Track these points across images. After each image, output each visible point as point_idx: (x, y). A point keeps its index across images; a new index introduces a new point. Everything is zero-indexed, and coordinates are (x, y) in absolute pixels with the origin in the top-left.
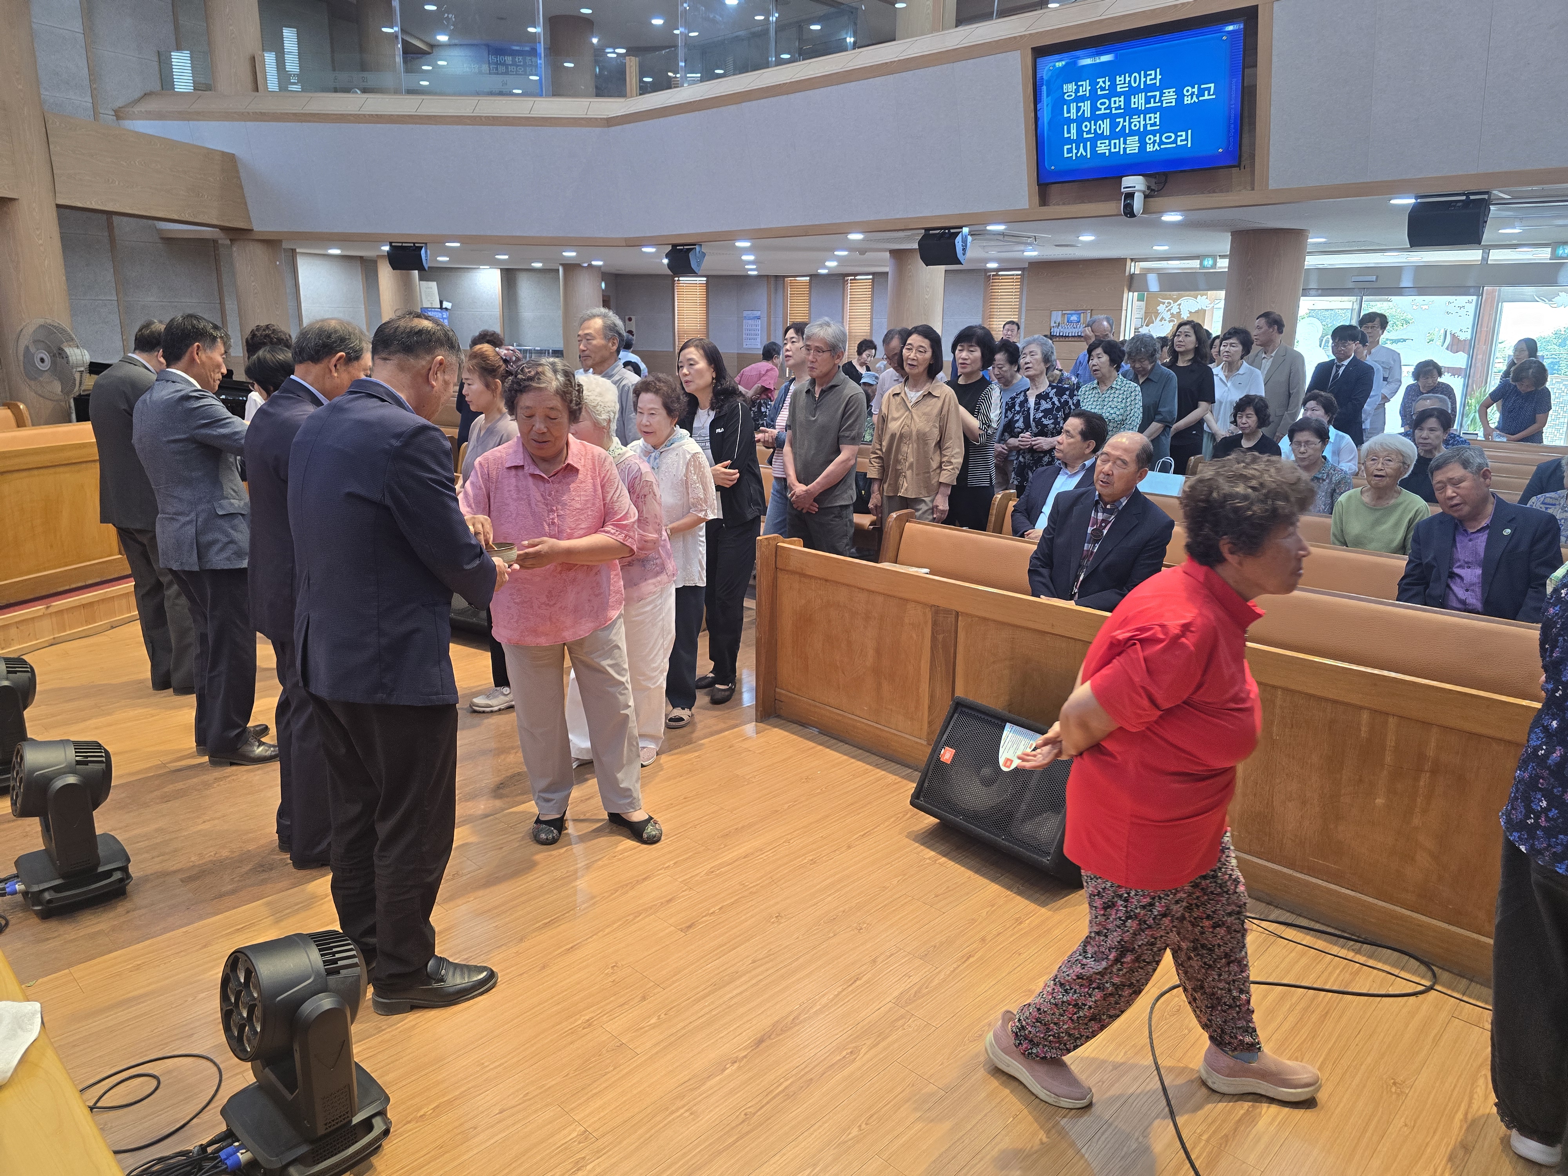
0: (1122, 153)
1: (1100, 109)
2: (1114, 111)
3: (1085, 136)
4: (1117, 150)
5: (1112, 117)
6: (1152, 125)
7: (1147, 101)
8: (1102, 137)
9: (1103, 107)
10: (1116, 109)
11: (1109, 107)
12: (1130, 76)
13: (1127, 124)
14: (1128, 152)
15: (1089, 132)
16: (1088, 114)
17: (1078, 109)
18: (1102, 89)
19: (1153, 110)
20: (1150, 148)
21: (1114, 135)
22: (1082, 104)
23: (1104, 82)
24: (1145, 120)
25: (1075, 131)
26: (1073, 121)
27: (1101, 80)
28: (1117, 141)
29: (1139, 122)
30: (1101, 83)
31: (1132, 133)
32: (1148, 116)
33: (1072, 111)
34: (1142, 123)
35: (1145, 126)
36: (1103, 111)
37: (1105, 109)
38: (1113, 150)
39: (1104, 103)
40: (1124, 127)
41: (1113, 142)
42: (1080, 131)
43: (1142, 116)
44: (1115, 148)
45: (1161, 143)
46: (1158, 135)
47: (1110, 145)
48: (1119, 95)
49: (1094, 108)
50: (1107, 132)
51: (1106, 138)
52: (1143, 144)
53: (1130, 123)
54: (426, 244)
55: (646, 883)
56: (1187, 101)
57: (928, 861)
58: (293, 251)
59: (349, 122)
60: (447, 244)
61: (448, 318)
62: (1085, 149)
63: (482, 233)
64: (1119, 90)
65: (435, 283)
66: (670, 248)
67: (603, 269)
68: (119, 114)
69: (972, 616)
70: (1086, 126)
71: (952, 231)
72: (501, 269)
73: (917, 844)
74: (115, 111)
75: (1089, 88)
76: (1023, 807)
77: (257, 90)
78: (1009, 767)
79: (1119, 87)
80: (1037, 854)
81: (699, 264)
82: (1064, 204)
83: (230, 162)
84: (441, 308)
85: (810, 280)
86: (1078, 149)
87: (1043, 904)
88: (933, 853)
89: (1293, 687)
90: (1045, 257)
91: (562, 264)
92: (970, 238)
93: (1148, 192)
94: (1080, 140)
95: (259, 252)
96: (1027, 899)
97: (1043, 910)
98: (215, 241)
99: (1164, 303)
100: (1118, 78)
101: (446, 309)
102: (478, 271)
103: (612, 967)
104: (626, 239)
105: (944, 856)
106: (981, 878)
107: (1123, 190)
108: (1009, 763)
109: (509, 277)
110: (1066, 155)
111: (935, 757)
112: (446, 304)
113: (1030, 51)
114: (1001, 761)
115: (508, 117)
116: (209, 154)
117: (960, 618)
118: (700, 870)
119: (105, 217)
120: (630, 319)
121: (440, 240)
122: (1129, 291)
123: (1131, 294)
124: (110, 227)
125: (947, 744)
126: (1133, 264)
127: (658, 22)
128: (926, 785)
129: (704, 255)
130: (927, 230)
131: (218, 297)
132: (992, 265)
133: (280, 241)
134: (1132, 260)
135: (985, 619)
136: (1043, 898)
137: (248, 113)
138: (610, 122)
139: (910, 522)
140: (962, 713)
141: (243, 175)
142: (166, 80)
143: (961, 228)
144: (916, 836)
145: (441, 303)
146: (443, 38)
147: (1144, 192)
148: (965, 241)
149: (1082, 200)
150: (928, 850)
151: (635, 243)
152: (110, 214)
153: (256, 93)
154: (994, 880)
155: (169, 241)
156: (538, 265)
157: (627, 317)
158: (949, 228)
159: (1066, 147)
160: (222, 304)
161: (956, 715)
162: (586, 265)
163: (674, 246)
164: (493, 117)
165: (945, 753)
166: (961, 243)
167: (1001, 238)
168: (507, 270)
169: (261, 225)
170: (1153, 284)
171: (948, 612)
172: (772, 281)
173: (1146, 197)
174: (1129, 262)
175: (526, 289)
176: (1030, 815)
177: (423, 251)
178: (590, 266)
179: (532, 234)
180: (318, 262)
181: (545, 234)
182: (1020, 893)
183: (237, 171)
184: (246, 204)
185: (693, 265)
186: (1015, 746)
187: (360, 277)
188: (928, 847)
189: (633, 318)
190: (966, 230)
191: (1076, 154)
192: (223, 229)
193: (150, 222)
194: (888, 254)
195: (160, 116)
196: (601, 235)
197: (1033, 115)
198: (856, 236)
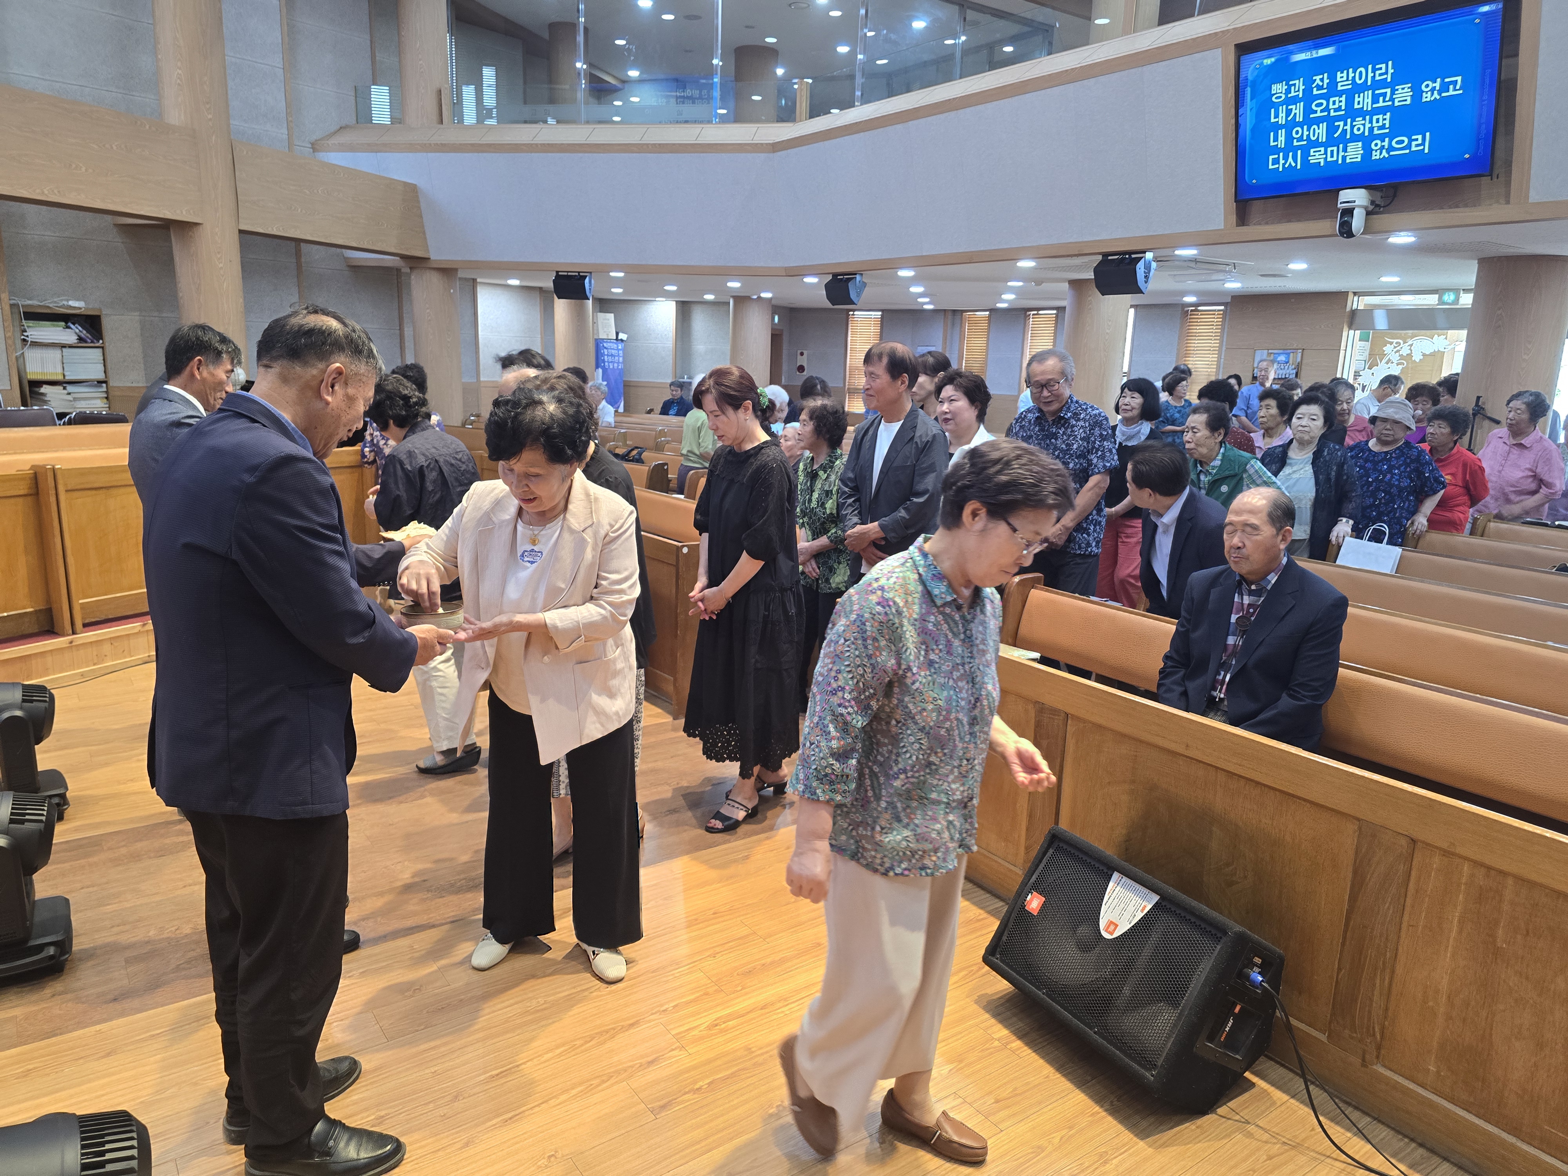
0: (1340, 162)
1: (1316, 112)
2: (1332, 114)
3: (1295, 143)
4: (1335, 158)
5: (1331, 122)
6: (1380, 128)
7: (1375, 100)
8: (1316, 144)
9: (1319, 109)
10: (1336, 110)
11: (1327, 109)
12: (1354, 72)
13: (1348, 127)
14: (1348, 161)
15: (1300, 139)
16: (1300, 118)
17: (1289, 112)
18: (1319, 88)
19: (1383, 111)
20: (1376, 156)
21: (1331, 141)
22: (1293, 107)
23: (1322, 80)
24: (1371, 122)
25: (1283, 139)
26: (1281, 127)
27: (1318, 78)
28: (1335, 149)
29: (1364, 125)
30: (1318, 82)
31: (1355, 138)
32: (1375, 118)
33: (1281, 115)
34: (1368, 125)
35: (1371, 129)
36: (1319, 114)
37: (1322, 111)
38: (1329, 159)
39: (1321, 104)
40: (1344, 131)
41: (1329, 149)
42: (1289, 138)
43: (1368, 117)
44: (1332, 156)
45: (1391, 148)
46: (1387, 140)
47: (1326, 153)
48: (1340, 94)
49: (1308, 111)
50: (1323, 138)
51: (1321, 145)
52: (1368, 151)
53: (1352, 127)
54: (591, 273)
55: (631, 1031)
56: (1427, 97)
57: (996, 1043)
58: (474, 280)
59: (522, 151)
60: (612, 274)
61: (623, 350)
62: (1295, 159)
63: (643, 263)
64: (1340, 88)
65: (612, 315)
66: (830, 277)
67: (774, 302)
68: (315, 147)
69: (1084, 721)
70: (1297, 132)
71: (1133, 256)
72: (677, 302)
73: (987, 1016)
74: (312, 144)
75: (1302, 87)
76: (1127, 991)
77: (441, 122)
78: (1111, 934)
79: (1340, 84)
80: (1140, 1064)
81: (859, 295)
82: (1267, 223)
83: (411, 193)
84: (617, 339)
85: (990, 316)
86: (1286, 158)
87: (1143, 1134)
88: (1005, 1032)
89: (1534, 877)
90: (1250, 290)
91: (733, 297)
92: (1154, 265)
93: (1371, 208)
94: (1289, 147)
95: (435, 279)
96: (1121, 1122)
97: (1141, 1144)
98: (398, 270)
99: (1391, 343)
100: (1339, 74)
101: (622, 340)
102: (655, 303)
103: (550, 1157)
104: (786, 269)
105: (1020, 1038)
106: (1063, 1079)
107: (1339, 205)
108: (1112, 927)
109: (684, 309)
110: (1271, 167)
111: (1019, 902)
112: (622, 336)
113: (1233, 48)
114: (1102, 924)
115: (674, 144)
116: (391, 183)
117: (1069, 721)
118: (703, 1020)
119: (293, 244)
120: (802, 354)
121: (606, 269)
122: (1350, 328)
123: (1352, 332)
124: (298, 254)
125: (1037, 888)
126: (1356, 298)
127: (843, 49)
128: (1004, 938)
129: (864, 285)
130: (1105, 255)
131: (398, 323)
132: (1190, 299)
133: (456, 270)
134: (1355, 294)
135: (1099, 727)
136: (1144, 1124)
137: (430, 144)
138: (776, 147)
139: (1036, 588)
140: (1058, 849)
141: (423, 205)
142: (363, 114)
143: (1145, 252)
144: (989, 1003)
145: (617, 334)
146: (634, 74)
147: (1366, 208)
148: (1148, 267)
149: (1288, 218)
150: (1000, 1026)
151: (796, 273)
152: (298, 241)
153: (441, 126)
154: (1081, 1084)
155: (356, 269)
156: (709, 297)
157: (799, 352)
158: (1130, 253)
159: (1271, 157)
160: (401, 329)
161: (1051, 851)
162: (755, 297)
163: (835, 275)
164: (660, 144)
165: (1032, 900)
166: (1143, 269)
167: (1193, 265)
168: (683, 303)
169: (438, 254)
170: (1381, 321)
171: (1055, 711)
172: (950, 316)
173: (1369, 213)
174: (1351, 296)
175: (700, 322)
176: (1136, 1003)
177: (587, 281)
178: (759, 298)
179: (692, 264)
180: (498, 291)
181: (705, 263)
182: (1114, 1111)
183: (418, 202)
184: (424, 233)
185: (853, 296)
186: (1122, 905)
187: (538, 309)
188: (1001, 1022)
189: (805, 352)
190: (1149, 255)
191: (1284, 165)
192: (403, 257)
193: (338, 250)
194: (1067, 285)
195: (351, 148)
196: (762, 264)
197: (1233, 121)
198: (1026, 264)
